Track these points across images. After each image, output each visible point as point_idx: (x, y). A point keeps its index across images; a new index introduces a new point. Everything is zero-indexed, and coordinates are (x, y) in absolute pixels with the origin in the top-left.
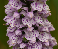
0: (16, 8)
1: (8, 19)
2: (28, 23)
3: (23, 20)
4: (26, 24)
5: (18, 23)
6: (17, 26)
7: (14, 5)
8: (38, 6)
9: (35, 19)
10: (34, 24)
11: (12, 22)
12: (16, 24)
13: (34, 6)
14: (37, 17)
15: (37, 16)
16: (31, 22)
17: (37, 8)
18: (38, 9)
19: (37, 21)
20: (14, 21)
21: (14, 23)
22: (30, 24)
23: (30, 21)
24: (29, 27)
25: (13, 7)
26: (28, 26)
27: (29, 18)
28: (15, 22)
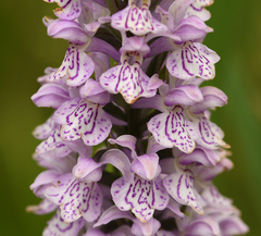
1: (50, 184)
2: (135, 201)
3: (113, 189)
4: (127, 207)
5: (92, 202)
6: (90, 217)
7: (75, 124)
8: (179, 129)
9: (167, 187)
10: (160, 205)
11: (67, 199)
12: (84, 206)
13: (162, 131)
14: (175, 178)
15: (175, 172)
16: (150, 199)
17: (173, 136)
18: (179, 141)
19: (175, 196)
20: (75, 194)
21: (76, 203)
22: (144, 206)
23: (144, 195)
24: (142, 219)
25: (73, 133)
26: (137, 215)
27: (139, 180)
28: (81, 198)
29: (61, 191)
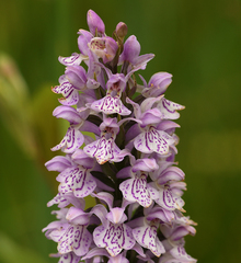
0: (76, 193)
1: (55, 229)
2: (109, 241)
3: (95, 233)
4: (103, 245)
5: (82, 242)
6: (79, 253)
7: (70, 183)
8: (142, 190)
11: (65, 238)
12: (76, 245)
13: (129, 191)
16: (120, 241)
17: (137, 195)
18: (141, 198)
20: (70, 235)
21: (70, 242)
22: (115, 245)
23: (116, 237)
24: (112, 254)
26: (110, 251)
27: (112, 226)
28: (73, 238)
29: (61, 233)
